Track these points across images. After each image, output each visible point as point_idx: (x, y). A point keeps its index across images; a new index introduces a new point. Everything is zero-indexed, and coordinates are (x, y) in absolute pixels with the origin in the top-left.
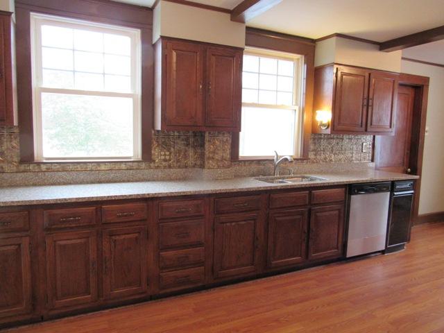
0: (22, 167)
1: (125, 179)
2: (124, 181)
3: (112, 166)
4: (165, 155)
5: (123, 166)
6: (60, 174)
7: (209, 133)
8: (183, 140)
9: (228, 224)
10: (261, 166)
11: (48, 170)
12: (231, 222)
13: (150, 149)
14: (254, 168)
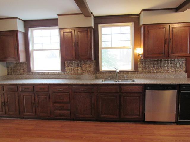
0: (28, 73)
1: (56, 78)
2: (56, 79)
3: (52, 73)
4: (70, 70)
5: (56, 73)
6: (37, 76)
7: (84, 61)
8: (76, 64)
9: (79, 97)
10: (112, 74)
11: (35, 74)
12: (80, 96)
13: (65, 67)
14: (107, 75)
